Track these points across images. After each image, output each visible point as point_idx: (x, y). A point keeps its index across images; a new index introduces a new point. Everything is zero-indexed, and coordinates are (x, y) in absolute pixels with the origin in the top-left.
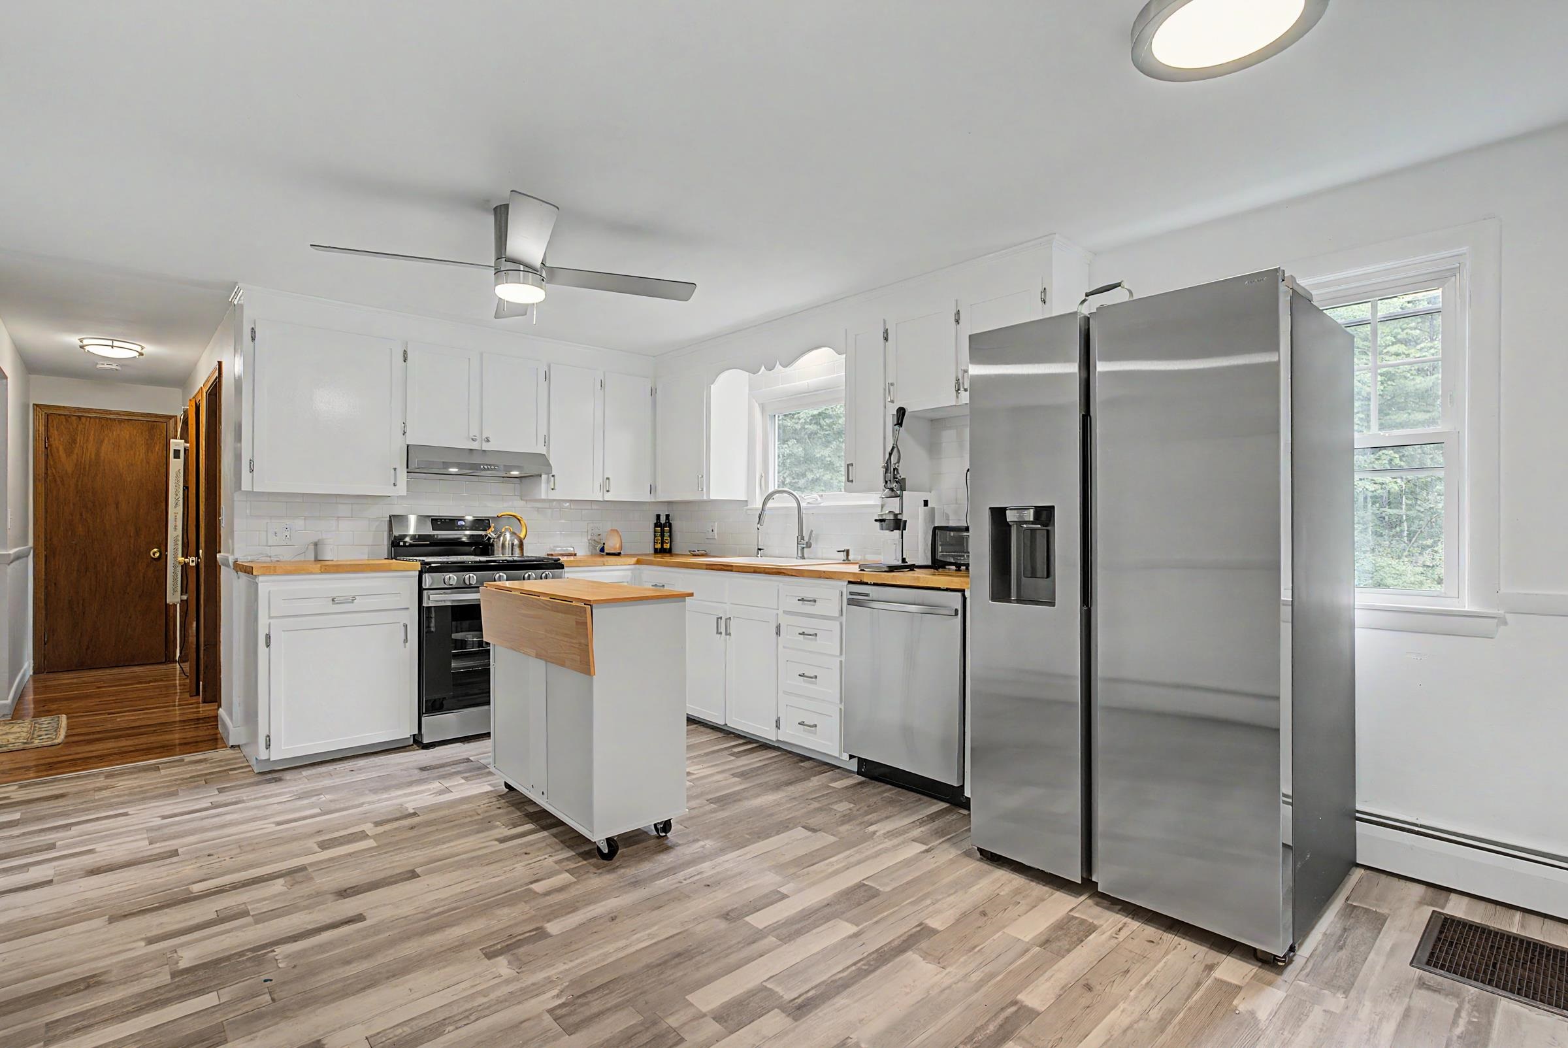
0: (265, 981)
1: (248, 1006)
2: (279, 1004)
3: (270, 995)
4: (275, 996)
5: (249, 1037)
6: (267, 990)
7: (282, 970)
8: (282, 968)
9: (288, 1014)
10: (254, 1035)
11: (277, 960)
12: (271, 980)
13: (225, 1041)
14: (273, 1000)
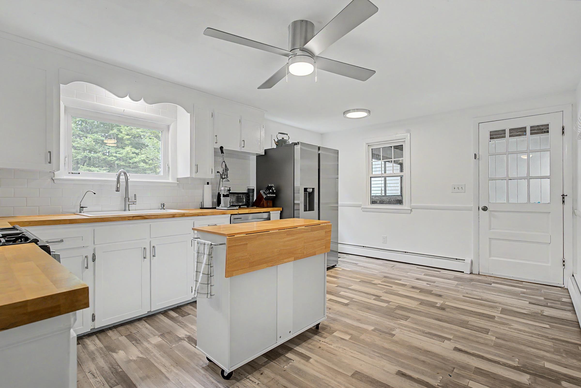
0: (451, 376)
1: (462, 372)
2: (454, 366)
3: (454, 370)
4: (452, 369)
5: (469, 363)
6: (453, 373)
7: (443, 376)
8: (442, 377)
9: (454, 361)
10: (467, 363)
11: (440, 381)
12: (449, 375)
13: (476, 368)
14: (454, 368)
